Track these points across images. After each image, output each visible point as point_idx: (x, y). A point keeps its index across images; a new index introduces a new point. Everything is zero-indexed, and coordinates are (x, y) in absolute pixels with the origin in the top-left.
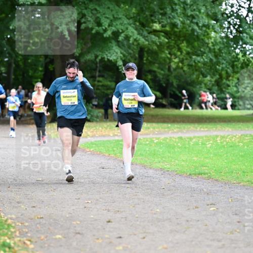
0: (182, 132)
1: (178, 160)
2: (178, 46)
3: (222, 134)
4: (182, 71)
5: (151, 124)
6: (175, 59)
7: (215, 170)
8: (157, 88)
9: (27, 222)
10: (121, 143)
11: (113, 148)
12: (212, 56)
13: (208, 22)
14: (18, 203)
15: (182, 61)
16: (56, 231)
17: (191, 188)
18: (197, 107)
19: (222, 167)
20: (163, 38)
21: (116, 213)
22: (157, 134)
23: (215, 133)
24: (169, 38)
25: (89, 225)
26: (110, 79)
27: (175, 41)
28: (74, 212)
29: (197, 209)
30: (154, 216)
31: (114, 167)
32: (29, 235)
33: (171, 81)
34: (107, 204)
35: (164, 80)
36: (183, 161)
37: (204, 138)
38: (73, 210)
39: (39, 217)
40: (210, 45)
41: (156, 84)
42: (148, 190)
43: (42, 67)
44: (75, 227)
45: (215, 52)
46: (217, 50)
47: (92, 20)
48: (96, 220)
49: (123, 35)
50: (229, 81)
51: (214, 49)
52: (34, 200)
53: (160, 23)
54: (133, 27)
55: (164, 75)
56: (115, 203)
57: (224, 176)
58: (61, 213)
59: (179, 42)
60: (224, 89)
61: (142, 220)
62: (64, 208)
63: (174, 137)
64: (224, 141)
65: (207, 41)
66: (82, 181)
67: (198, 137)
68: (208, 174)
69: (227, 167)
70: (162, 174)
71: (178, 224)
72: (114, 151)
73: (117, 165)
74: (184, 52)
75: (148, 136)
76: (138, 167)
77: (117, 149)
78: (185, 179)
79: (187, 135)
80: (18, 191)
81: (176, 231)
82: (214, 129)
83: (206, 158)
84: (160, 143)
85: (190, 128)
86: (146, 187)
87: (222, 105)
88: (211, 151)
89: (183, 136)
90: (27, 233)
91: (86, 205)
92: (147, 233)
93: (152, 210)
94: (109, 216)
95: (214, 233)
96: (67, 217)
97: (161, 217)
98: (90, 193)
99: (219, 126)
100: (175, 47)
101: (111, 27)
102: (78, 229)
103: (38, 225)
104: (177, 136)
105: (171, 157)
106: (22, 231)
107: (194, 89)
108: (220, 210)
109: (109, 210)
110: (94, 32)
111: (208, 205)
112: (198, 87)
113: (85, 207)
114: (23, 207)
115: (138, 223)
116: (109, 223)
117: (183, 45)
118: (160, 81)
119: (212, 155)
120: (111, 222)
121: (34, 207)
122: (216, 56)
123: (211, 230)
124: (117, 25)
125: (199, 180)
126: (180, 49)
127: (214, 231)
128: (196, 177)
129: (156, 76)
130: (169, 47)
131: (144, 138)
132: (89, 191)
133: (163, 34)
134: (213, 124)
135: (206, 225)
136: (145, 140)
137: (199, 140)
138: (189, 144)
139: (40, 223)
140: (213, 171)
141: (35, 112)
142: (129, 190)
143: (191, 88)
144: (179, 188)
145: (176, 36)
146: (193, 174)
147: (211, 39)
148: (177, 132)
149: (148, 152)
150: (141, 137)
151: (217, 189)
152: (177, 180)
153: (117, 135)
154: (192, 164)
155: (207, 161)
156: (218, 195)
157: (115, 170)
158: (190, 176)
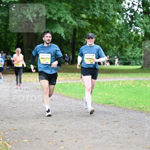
1: (97, 96)
2: (96, 27)
3: (123, 80)
4: (99, 42)
6: (95, 35)
7: (118, 101)
9: (7, 132)
10: (62, 85)
11: (58, 88)
12: (117, 33)
13: (115, 13)
14: (2, 121)
15: (99, 37)
16: (24, 137)
17: (104, 112)
19: (122, 100)
20: (88, 23)
21: (60, 127)
23: (118, 79)
24: (91, 23)
25: (44, 134)
27: (95, 25)
28: (35, 126)
29: (107, 124)
30: (83, 128)
31: (58, 100)
32: (8, 140)
34: (54, 121)
36: (100, 96)
37: (112, 82)
39: (14, 129)
40: (116, 27)
44: (36, 135)
45: (119, 31)
46: (120, 30)
48: (48, 131)
50: (127, 48)
51: (119, 29)
52: (11, 119)
53: (86, 14)
56: (59, 121)
57: (124, 104)
58: (27, 126)
59: (97, 25)
60: (124, 54)
61: (75, 131)
62: (29, 123)
64: (124, 84)
65: (114, 25)
66: (40, 107)
67: (109, 82)
68: (114, 103)
69: (125, 99)
72: (58, 90)
73: (60, 99)
74: (100, 31)
75: (79, 81)
76: (73, 99)
77: (61, 89)
78: (101, 107)
79: (102, 81)
80: (2, 114)
81: (95, 137)
82: (118, 77)
85: (104, 76)
86: (77, 111)
87: (122, 63)
88: (116, 90)
89: (100, 81)
90: (7, 138)
91: (42, 122)
92: (78, 138)
93: (81, 125)
94: (56, 128)
95: (118, 139)
96: (31, 129)
97: (86, 129)
99: (121, 75)
100: (94, 28)
102: (37, 136)
103: (13, 134)
106: (4, 137)
108: (122, 125)
109: (55, 125)
111: (114, 122)
113: (41, 123)
114: (4, 123)
115: (73, 133)
116: (56, 133)
117: (99, 27)
119: (116, 92)
121: (11, 123)
122: (120, 34)
123: (116, 137)
125: (109, 107)
126: (98, 30)
127: (118, 138)
128: (107, 106)
130: (91, 28)
131: (76, 82)
133: (87, 20)
134: (117, 74)
135: (113, 134)
136: (77, 83)
137: (109, 84)
138: (103, 85)
139: (14, 133)
140: (117, 102)
141: (15, 67)
142: (68, 113)
145: (96, 21)
146: (105, 103)
147: (116, 24)
149: (79, 90)
150: (75, 82)
151: (120, 112)
152: (96, 107)
153: (60, 81)
154: (105, 98)
155: (114, 96)
156: (120, 116)
157: (59, 101)
158: (104, 105)
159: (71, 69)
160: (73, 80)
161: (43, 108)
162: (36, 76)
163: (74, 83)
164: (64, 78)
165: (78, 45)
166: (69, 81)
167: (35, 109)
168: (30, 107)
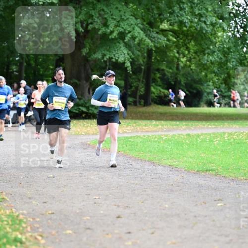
0: (190, 129)
1: (186, 157)
2: (186, 45)
3: (229, 131)
4: (189, 69)
5: (160, 121)
6: (183, 58)
7: (223, 167)
8: (166, 86)
9: (38, 217)
10: (130, 140)
13: (216, 20)
14: (30, 198)
15: (190, 60)
16: (66, 226)
17: (199, 184)
18: (205, 105)
19: (229, 164)
20: (171, 37)
21: (125, 209)
22: (165, 131)
23: (222, 131)
24: (177, 37)
25: (99, 221)
26: (120, 78)
27: (183, 40)
28: (84, 208)
30: (163, 211)
31: (123, 164)
32: (40, 230)
33: (179, 80)
34: (115, 200)
35: (172, 78)
36: (191, 157)
37: (212, 135)
38: (84, 205)
39: (50, 212)
41: (165, 83)
42: (157, 187)
43: (52, 66)
44: (85, 222)
45: (224, 51)
46: (225, 49)
47: (99, 21)
48: (105, 216)
49: (129, 35)
52: (45, 196)
54: (140, 27)
55: (171, 73)
56: (124, 199)
57: (231, 172)
58: (71, 208)
61: (151, 216)
62: (75, 203)
63: (182, 135)
64: (231, 138)
65: (214, 40)
66: (92, 177)
67: (206, 134)
68: (215, 170)
69: (234, 164)
70: (170, 171)
71: (186, 219)
72: (123, 147)
73: (126, 162)
74: (192, 51)
75: (157, 134)
76: (147, 163)
77: (127, 146)
78: (193, 176)
79: (195, 133)
80: (30, 187)
81: (184, 226)
82: (222, 126)
83: (213, 155)
84: (169, 140)
85: (198, 125)
88: (219, 148)
89: (191, 133)
90: (38, 228)
91: (96, 201)
92: (156, 228)
93: (160, 206)
94: (119, 211)
96: (78, 213)
97: (169, 213)
98: (99, 189)
99: (226, 123)
100: (183, 46)
101: (118, 28)
102: (89, 225)
103: (49, 221)
104: (184, 133)
105: (180, 154)
106: (34, 226)
107: (202, 87)
108: (228, 206)
109: (118, 206)
110: (100, 32)
111: (215, 201)
112: (206, 85)
113: (95, 203)
114: (34, 202)
115: (147, 218)
116: (119, 219)
117: (191, 43)
118: (168, 79)
119: (219, 152)
120: (121, 218)
121: (45, 203)
122: (224, 56)
123: (218, 225)
124: (124, 25)
125: (207, 176)
126: (188, 48)
127: (221, 227)
128: (204, 174)
129: (164, 75)
130: (177, 46)
131: (153, 136)
132: (99, 187)
133: (171, 33)
134: (221, 121)
135: (214, 221)
137: (206, 137)
138: (197, 140)
139: (50, 219)
140: (221, 167)
142: (138, 186)
143: (198, 86)
144: (187, 184)
145: (184, 35)
146: (201, 170)
147: (218, 38)
148: (185, 130)
149: (157, 149)
150: (150, 134)
151: (224, 185)
152: (185, 176)
153: (126, 133)
154: (200, 160)
155: (214, 157)
156: (225, 191)
157: (125, 167)
158: (198, 173)
159: (143, 113)
160: (147, 132)
161: (97, 178)
162: (85, 126)
163: (149, 136)
164: (133, 128)
165: (155, 74)
166: (140, 133)
167: (85, 180)
168: (77, 176)
